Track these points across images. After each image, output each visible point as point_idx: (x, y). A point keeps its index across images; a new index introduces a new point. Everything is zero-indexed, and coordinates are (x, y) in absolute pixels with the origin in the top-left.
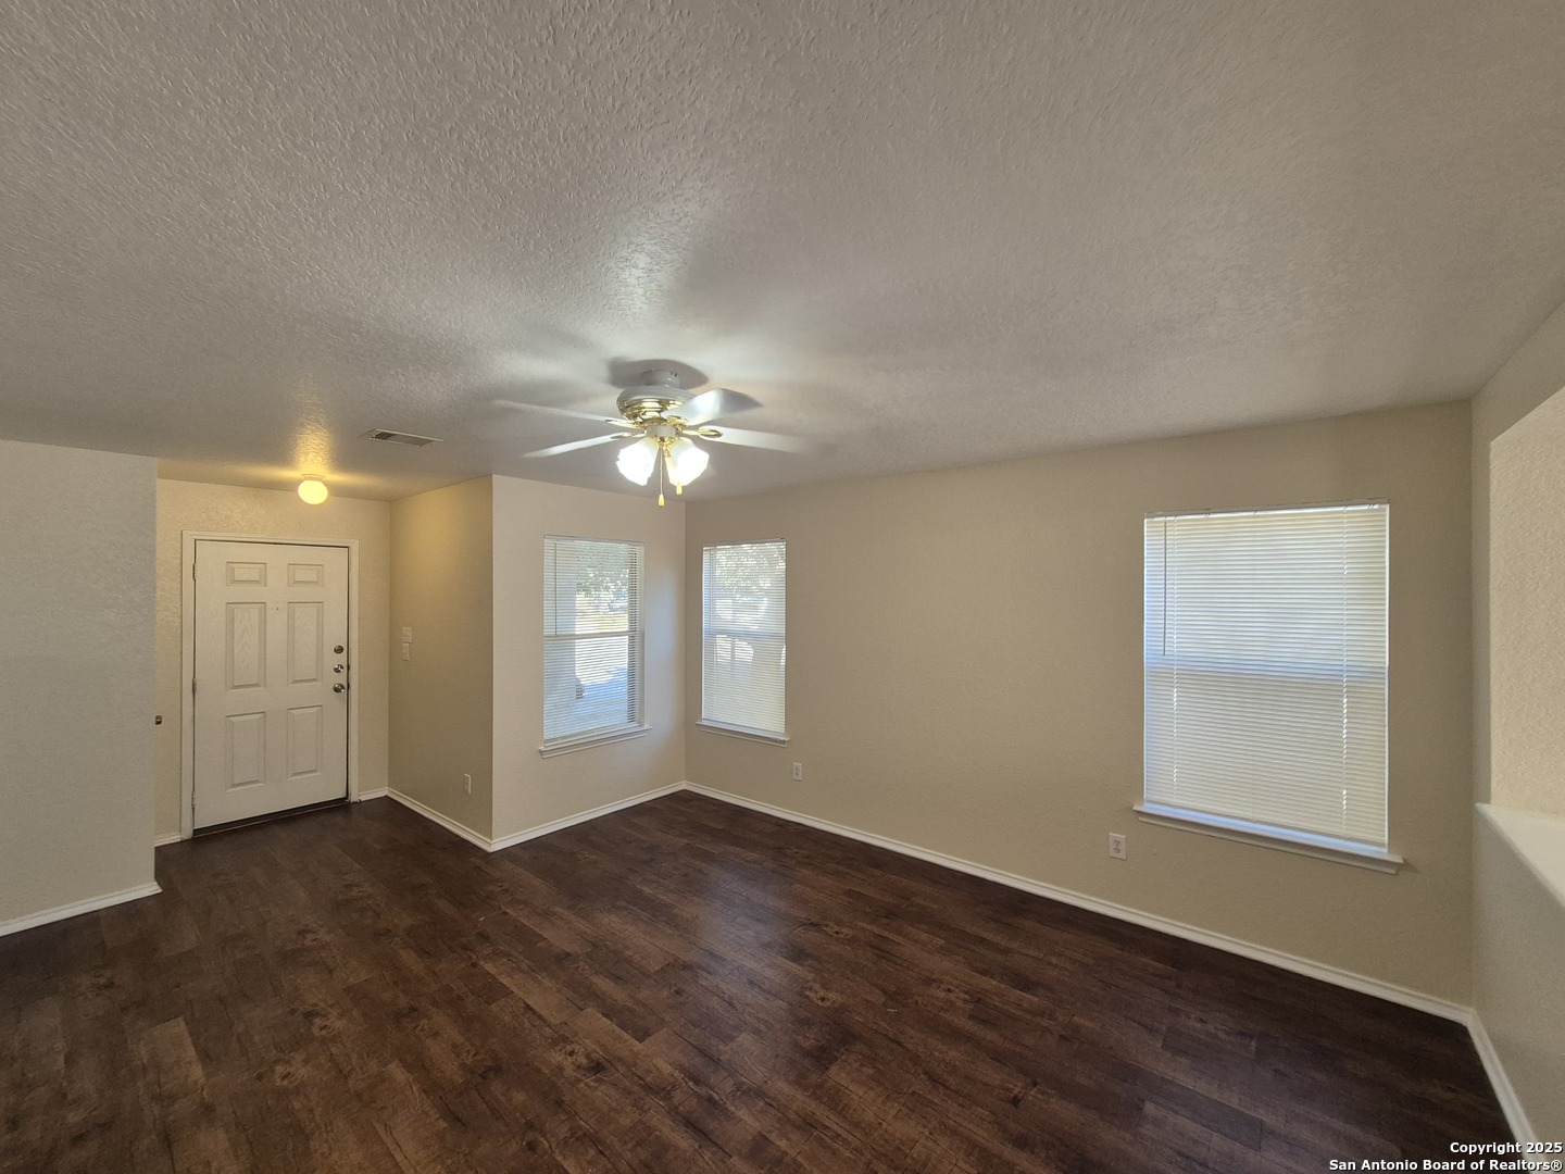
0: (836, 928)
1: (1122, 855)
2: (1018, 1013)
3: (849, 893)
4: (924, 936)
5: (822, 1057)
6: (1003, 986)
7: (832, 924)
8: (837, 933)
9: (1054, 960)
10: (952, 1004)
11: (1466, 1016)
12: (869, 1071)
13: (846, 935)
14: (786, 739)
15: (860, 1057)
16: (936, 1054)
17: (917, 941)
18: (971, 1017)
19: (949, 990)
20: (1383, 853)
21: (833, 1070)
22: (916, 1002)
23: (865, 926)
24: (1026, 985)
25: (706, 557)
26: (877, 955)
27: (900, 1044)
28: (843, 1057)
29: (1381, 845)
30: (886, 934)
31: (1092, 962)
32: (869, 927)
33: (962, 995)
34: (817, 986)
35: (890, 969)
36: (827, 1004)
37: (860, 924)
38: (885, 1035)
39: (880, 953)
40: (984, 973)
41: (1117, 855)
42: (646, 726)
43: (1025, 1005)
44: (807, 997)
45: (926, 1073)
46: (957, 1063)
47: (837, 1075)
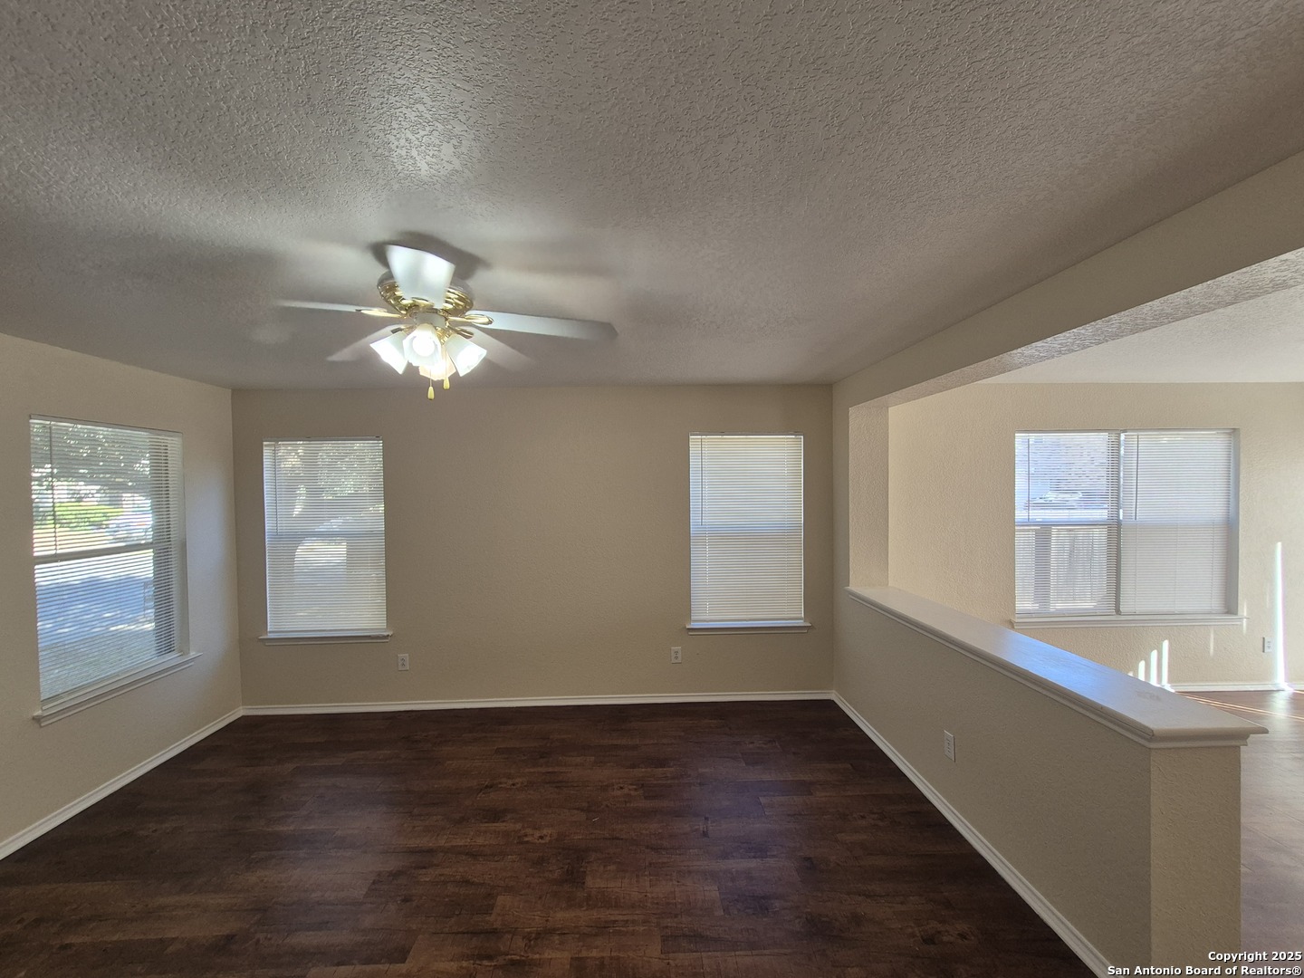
0: (510, 782)
1: (679, 660)
2: (669, 782)
3: (498, 751)
4: (578, 760)
5: (574, 877)
6: (649, 769)
7: (504, 780)
8: (513, 785)
9: (665, 741)
10: (629, 795)
11: (832, 695)
12: (612, 867)
13: (522, 783)
14: (390, 633)
15: (600, 862)
16: (644, 832)
17: (577, 765)
18: (646, 798)
19: (621, 788)
20: (801, 623)
21: (589, 882)
22: (607, 806)
23: (532, 770)
24: (661, 763)
25: (267, 453)
26: (556, 787)
27: (617, 839)
28: (589, 869)
29: (800, 619)
30: (550, 770)
31: (683, 734)
32: (536, 770)
33: (631, 787)
34: (529, 831)
35: (572, 792)
36: (548, 839)
37: (527, 770)
38: (604, 839)
39: (558, 785)
40: (633, 766)
41: (677, 661)
42: (193, 654)
43: (669, 775)
44: (527, 842)
45: (647, 847)
46: (660, 831)
47: (594, 883)
